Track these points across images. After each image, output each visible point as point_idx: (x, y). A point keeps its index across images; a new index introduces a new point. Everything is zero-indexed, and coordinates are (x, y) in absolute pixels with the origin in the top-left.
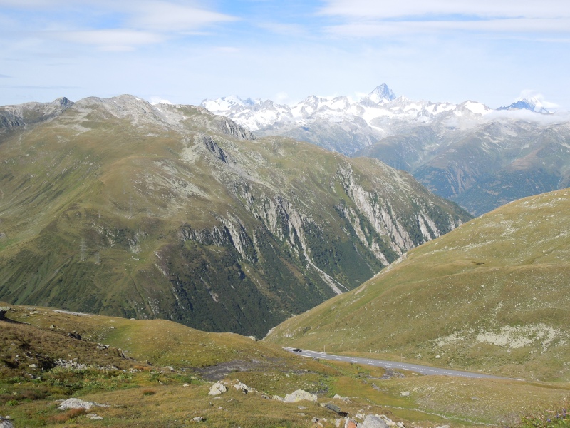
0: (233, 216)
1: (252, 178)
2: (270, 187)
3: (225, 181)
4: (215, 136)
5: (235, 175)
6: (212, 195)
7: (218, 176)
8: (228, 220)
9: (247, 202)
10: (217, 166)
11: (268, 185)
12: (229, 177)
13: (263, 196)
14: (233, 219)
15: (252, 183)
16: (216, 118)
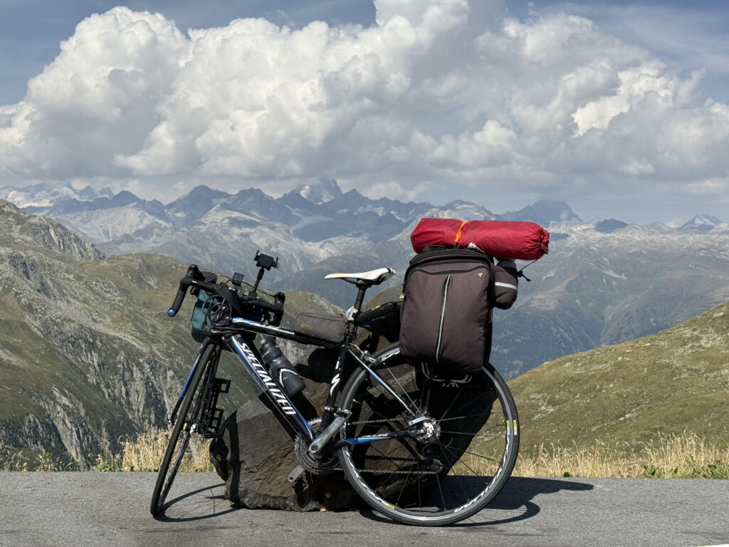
0: (65, 395)
1: (100, 328)
2: (133, 343)
3: (50, 332)
4: (31, 252)
5: (70, 321)
6: (24, 357)
7: (38, 323)
8: (55, 402)
9: (91, 369)
10: (35, 306)
11: (129, 339)
12: (57, 324)
13: (121, 357)
14: (65, 401)
15: (101, 335)
16: (32, 221)
